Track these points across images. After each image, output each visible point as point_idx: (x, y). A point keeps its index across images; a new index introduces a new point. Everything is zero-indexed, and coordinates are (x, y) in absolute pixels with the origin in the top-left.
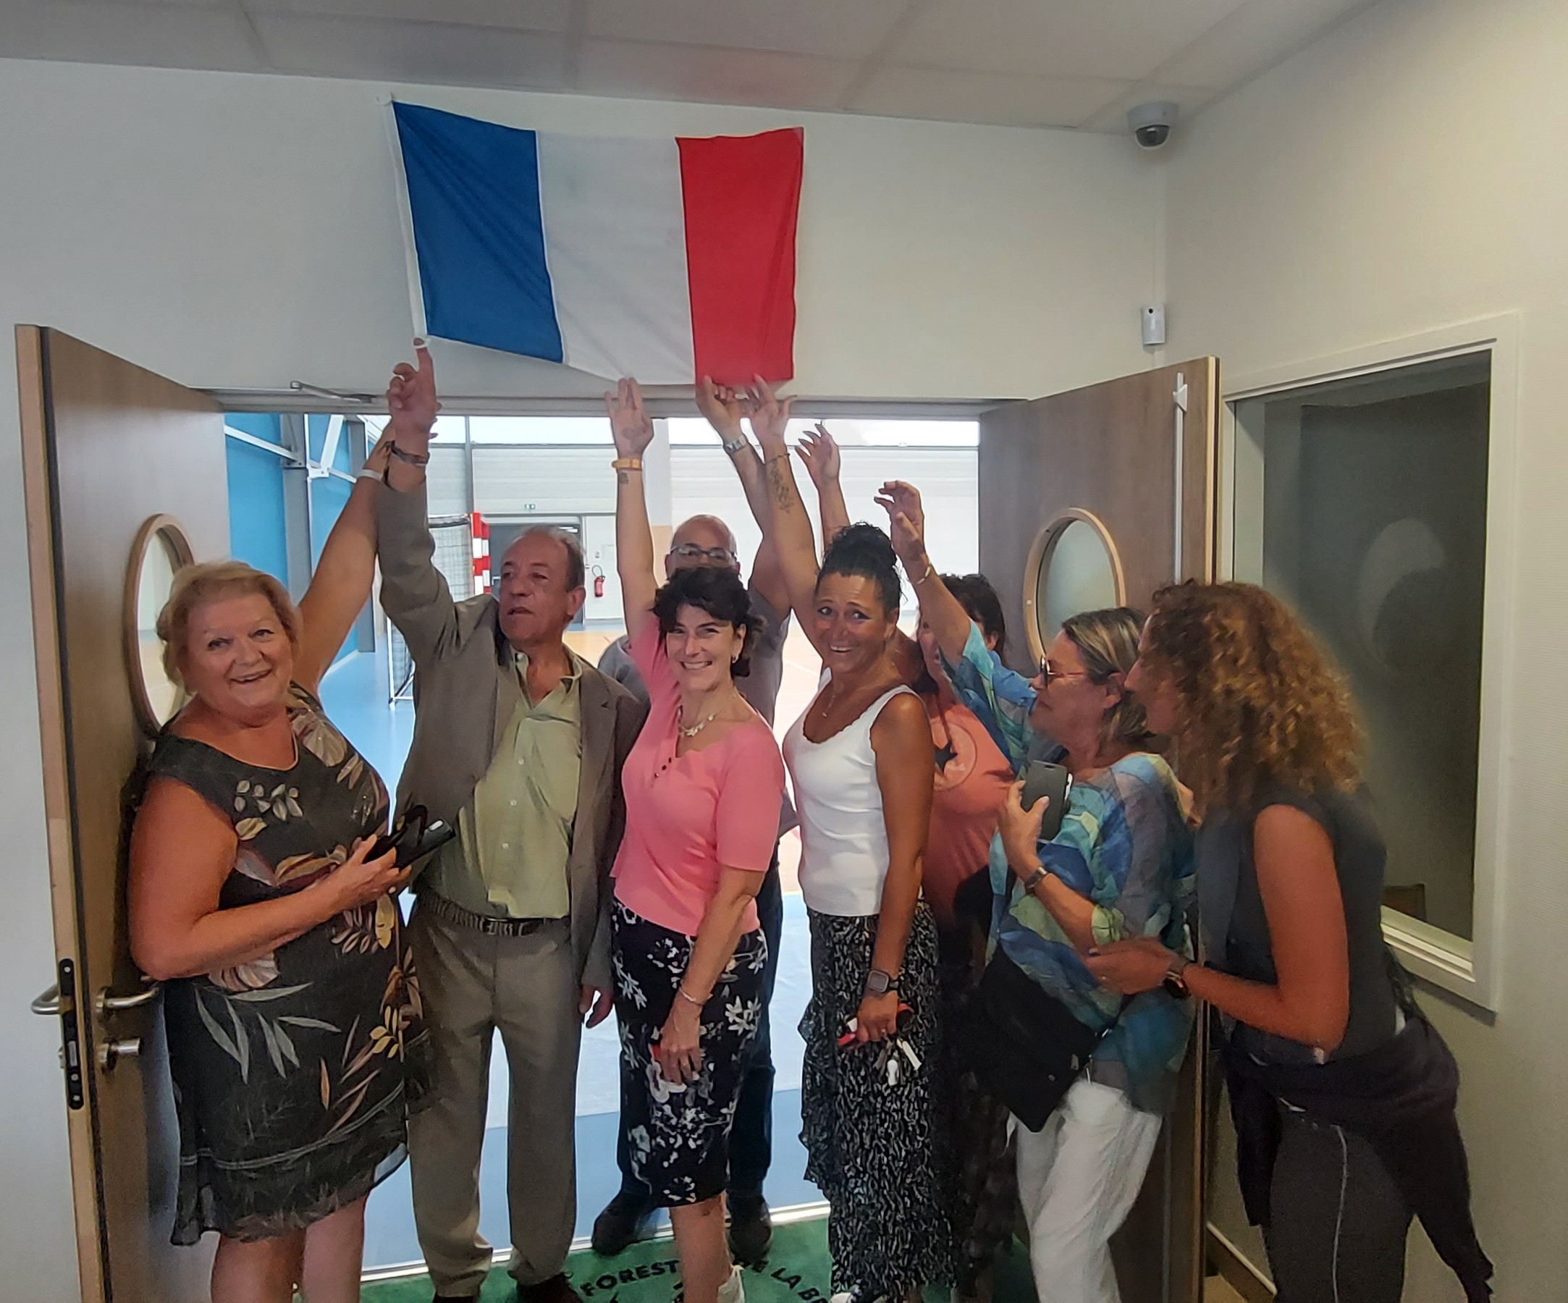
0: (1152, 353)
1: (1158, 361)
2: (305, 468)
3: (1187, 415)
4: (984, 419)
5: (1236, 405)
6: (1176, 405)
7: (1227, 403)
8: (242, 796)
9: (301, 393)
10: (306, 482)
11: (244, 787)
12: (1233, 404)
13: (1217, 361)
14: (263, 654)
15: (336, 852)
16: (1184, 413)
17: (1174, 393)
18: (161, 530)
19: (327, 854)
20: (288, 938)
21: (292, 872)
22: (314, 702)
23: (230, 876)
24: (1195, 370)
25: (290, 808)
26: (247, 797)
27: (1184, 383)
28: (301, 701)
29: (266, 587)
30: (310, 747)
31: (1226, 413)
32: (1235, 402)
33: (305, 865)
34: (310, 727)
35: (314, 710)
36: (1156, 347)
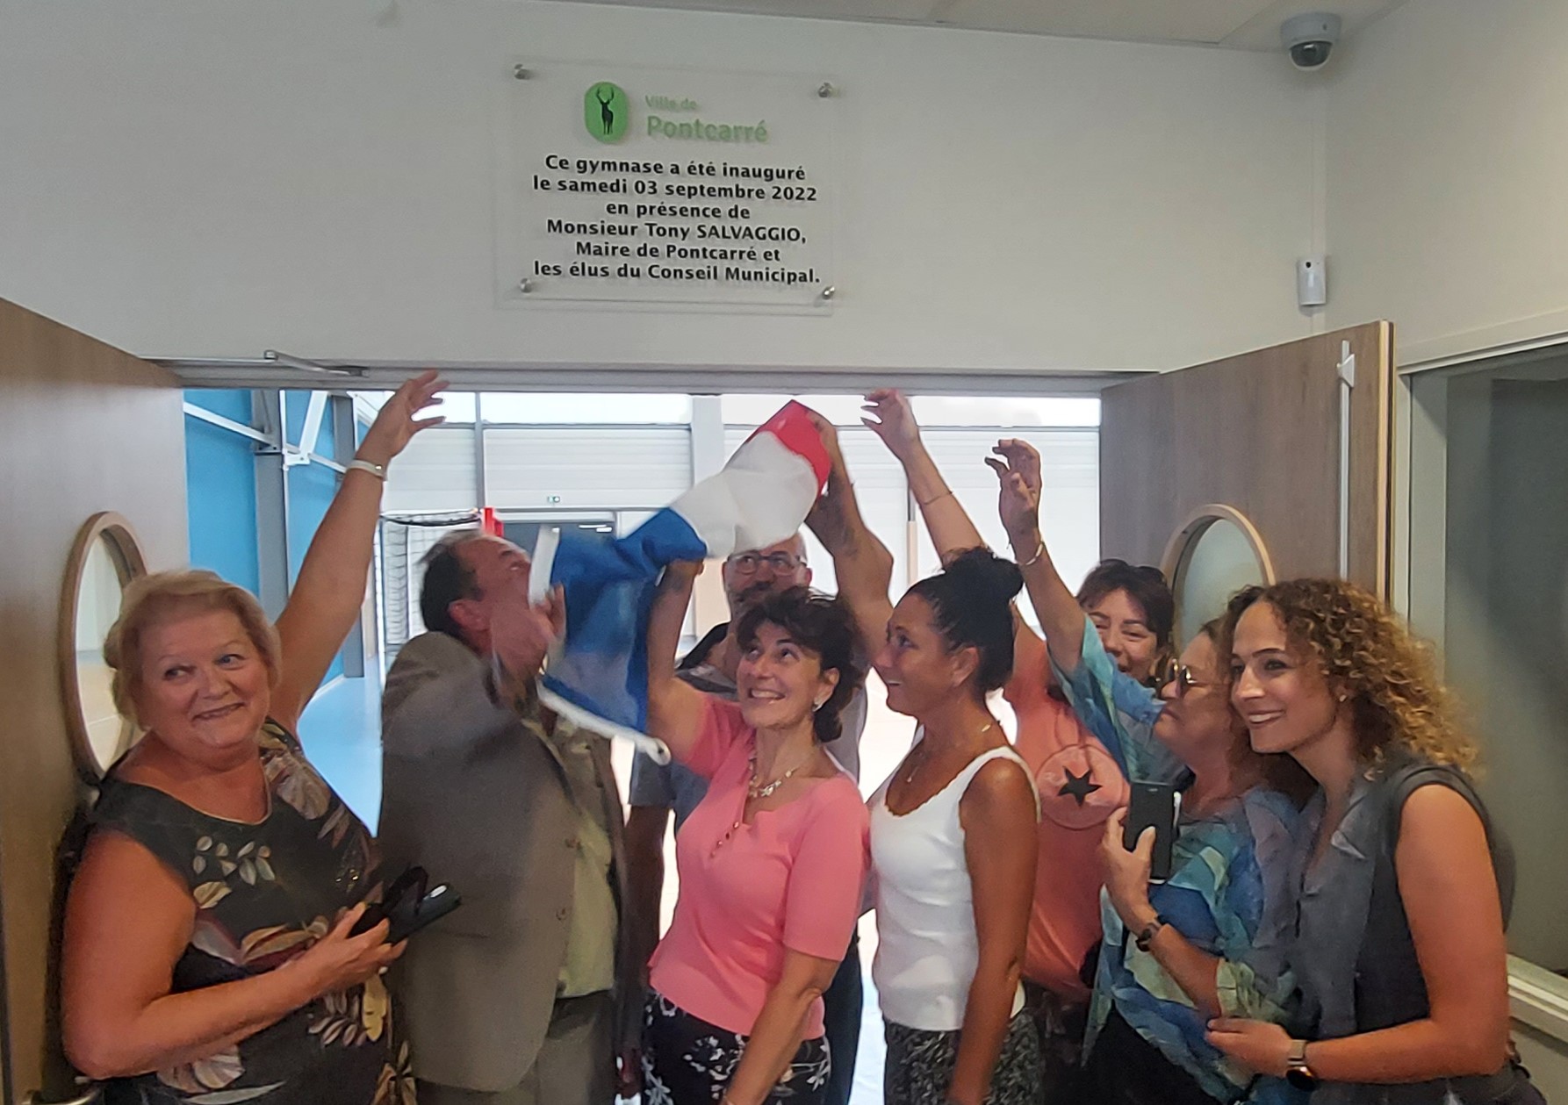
0: (1310, 315)
1: (1317, 326)
2: (281, 455)
3: (1353, 392)
4: (1107, 396)
5: (1412, 379)
6: (1340, 380)
7: (1402, 376)
8: (202, 854)
9: (277, 364)
10: (282, 471)
11: (205, 844)
12: (1408, 379)
13: (1391, 326)
14: (230, 683)
15: (315, 923)
16: (1351, 389)
17: (1338, 365)
18: (105, 531)
19: (304, 925)
20: (255, 1029)
21: (259, 949)
22: (292, 742)
23: (186, 953)
24: (1364, 338)
25: (260, 868)
26: (210, 855)
27: (1351, 353)
28: (277, 740)
29: (233, 602)
30: (287, 797)
31: (1401, 388)
32: (1411, 375)
33: (278, 938)
34: (287, 772)
35: (293, 752)
36: (1316, 308)
